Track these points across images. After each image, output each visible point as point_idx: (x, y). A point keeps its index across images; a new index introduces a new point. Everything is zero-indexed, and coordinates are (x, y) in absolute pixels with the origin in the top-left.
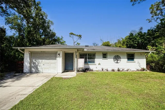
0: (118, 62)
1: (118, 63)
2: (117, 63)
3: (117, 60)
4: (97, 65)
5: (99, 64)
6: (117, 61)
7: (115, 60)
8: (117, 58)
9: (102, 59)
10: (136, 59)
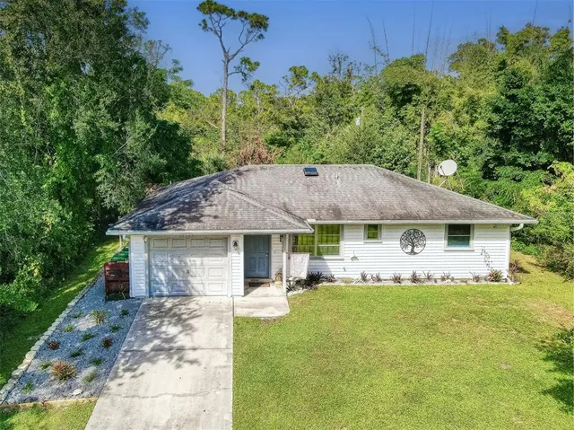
0: (416, 250)
1: (415, 253)
2: (412, 252)
3: (413, 243)
4: (348, 260)
5: (354, 258)
6: (413, 247)
7: (406, 246)
8: (413, 238)
9: (362, 243)
10: (475, 242)
